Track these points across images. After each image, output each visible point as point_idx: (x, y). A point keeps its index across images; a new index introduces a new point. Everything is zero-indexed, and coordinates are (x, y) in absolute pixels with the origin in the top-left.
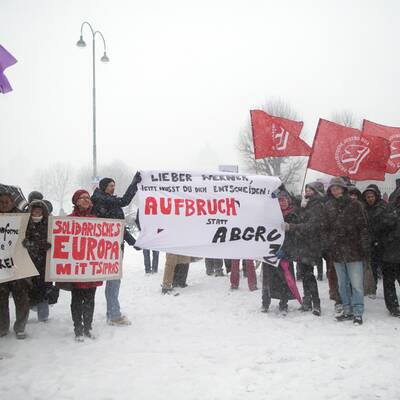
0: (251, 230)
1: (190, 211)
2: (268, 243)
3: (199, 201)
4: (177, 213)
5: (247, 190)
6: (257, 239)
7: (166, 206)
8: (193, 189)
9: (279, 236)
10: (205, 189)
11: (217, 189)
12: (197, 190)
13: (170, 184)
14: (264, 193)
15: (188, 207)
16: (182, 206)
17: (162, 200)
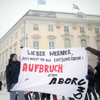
0: (70, 79)
1: (41, 70)
2: (78, 86)
3: (46, 66)
4: (35, 71)
5: (70, 59)
6: (72, 84)
7: (31, 68)
8: (45, 60)
9: (85, 83)
10: (50, 60)
11: (56, 60)
12: (47, 60)
13: (35, 56)
14: (80, 59)
15: (41, 68)
16: (38, 68)
17: (30, 65)
